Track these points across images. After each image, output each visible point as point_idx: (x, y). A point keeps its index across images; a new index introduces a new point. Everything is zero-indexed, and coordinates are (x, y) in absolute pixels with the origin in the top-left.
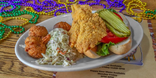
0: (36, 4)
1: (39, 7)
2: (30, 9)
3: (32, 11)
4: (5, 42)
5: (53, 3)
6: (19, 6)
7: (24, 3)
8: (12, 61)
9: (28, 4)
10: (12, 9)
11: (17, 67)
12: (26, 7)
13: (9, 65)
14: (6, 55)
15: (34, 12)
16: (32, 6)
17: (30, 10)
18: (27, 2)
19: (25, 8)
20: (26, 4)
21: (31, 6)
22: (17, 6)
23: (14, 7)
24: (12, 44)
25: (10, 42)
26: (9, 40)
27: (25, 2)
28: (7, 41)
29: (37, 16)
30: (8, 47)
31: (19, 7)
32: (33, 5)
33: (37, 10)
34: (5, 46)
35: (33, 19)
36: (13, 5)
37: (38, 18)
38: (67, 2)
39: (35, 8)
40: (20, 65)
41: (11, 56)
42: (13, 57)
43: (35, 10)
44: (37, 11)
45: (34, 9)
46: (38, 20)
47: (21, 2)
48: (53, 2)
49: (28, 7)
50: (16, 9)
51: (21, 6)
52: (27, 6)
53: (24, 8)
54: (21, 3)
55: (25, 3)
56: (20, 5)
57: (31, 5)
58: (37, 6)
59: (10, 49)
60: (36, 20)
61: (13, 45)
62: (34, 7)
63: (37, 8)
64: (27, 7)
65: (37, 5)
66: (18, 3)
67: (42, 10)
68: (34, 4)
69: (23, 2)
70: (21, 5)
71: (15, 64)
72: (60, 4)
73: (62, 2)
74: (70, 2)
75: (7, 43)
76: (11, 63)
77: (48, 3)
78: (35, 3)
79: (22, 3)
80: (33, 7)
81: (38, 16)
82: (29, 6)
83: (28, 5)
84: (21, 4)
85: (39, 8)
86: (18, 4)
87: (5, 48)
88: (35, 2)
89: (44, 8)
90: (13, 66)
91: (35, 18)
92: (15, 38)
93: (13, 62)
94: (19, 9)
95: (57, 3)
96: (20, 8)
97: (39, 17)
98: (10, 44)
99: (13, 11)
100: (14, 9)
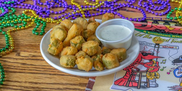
1: (44, 10)
2: (31, 12)
3: (34, 16)
6: (12, 9)
7: (20, 4)
9: (27, 6)
10: (3, 13)
12: (25, 11)
15: (38, 17)
16: (33, 9)
17: (31, 14)
18: (24, 3)
20: (23, 5)
21: (32, 9)
22: (10, 9)
23: (6, 10)
24: (11, 67)
26: (5, 61)
29: (42, 23)
31: (14, 10)
32: (34, 8)
33: (41, 15)
35: (38, 29)
36: (4, 8)
37: (45, 26)
39: (38, 12)
42: (17, 86)
43: (38, 14)
44: (42, 17)
46: (45, 30)
47: (15, 2)
49: (27, 11)
50: (10, 13)
51: (16, 9)
52: (25, 8)
53: (20, 12)
54: (15, 4)
55: (22, 4)
57: (32, 6)
58: (41, 8)
60: (43, 30)
61: (13, 69)
62: (36, 10)
63: (41, 12)
64: (26, 11)
67: (49, 15)
68: (34, 5)
70: (15, 6)
78: (36, 4)
80: (34, 10)
81: (44, 23)
82: (28, 8)
85: (44, 12)
88: (36, 2)
89: (51, 11)
91: (40, 27)
92: (15, 58)
94: (13, 13)
96: (15, 11)
97: (47, 26)
99: (4, 17)
100: (6, 13)
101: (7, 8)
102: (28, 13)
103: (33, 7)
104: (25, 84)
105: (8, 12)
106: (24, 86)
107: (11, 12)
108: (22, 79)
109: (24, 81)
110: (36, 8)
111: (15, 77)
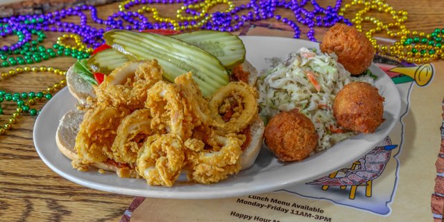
0: (88, 24)
1: (98, 34)
2: (73, 39)
3: (79, 47)
4: (4, 141)
5: (138, 22)
6: (39, 33)
7: (54, 23)
8: (26, 199)
9: (67, 26)
10: (20, 43)
11: (42, 215)
12: (61, 36)
13: (18, 210)
14: (7, 181)
15: (85, 49)
16: (79, 33)
17: (73, 42)
18: (63, 21)
19: (59, 39)
20: (61, 26)
21: (76, 33)
22: (35, 34)
23: (27, 35)
24: (24, 148)
25: (17, 141)
26: (14, 136)
27: (58, 20)
28: (9, 140)
30: (13, 155)
31: (41, 36)
32: (81, 30)
33: (92, 44)
34: (5, 155)
36: (24, 32)
38: (178, 16)
39: (86, 38)
40: (52, 209)
41: (21, 182)
42: (30, 185)
43: (87, 42)
44: (94, 47)
45: (85, 40)
47: (45, 20)
48: (137, 19)
49: (67, 36)
50: (33, 42)
51: (46, 33)
52: (63, 31)
53: (54, 39)
54: (45, 23)
55: (58, 24)
56: (43, 29)
57: (76, 27)
58: (93, 31)
59: (21, 162)
61: (27, 151)
62: (83, 34)
63: (93, 38)
64: (64, 36)
65: (91, 29)
66: (35, 24)
68: (81, 24)
69: (52, 21)
70: (45, 28)
71: (35, 208)
72: (158, 22)
73: (165, 18)
74: (187, 16)
75: (9, 146)
76: (25, 204)
77: (122, 20)
78: (85, 22)
79: (50, 24)
80: (80, 35)
82: (70, 31)
83: (67, 30)
84: (44, 26)
85: (98, 38)
86: (37, 28)
87: (6, 161)
88: (86, 18)
90: (29, 211)
93: (31, 200)
94: (40, 42)
95: (150, 21)
96: (44, 38)
98: (17, 147)
99: (22, 49)
100: (26, 42)
101: (30, 32)
102: (68, 41)
103: (78, 29)
104: (46, 181)
105: (30, 41)
106: (45, 184)
107: (36, 40)
108: (41, 171)
109: (45, 175)
110: (84, 30)
111: (30, 167)
